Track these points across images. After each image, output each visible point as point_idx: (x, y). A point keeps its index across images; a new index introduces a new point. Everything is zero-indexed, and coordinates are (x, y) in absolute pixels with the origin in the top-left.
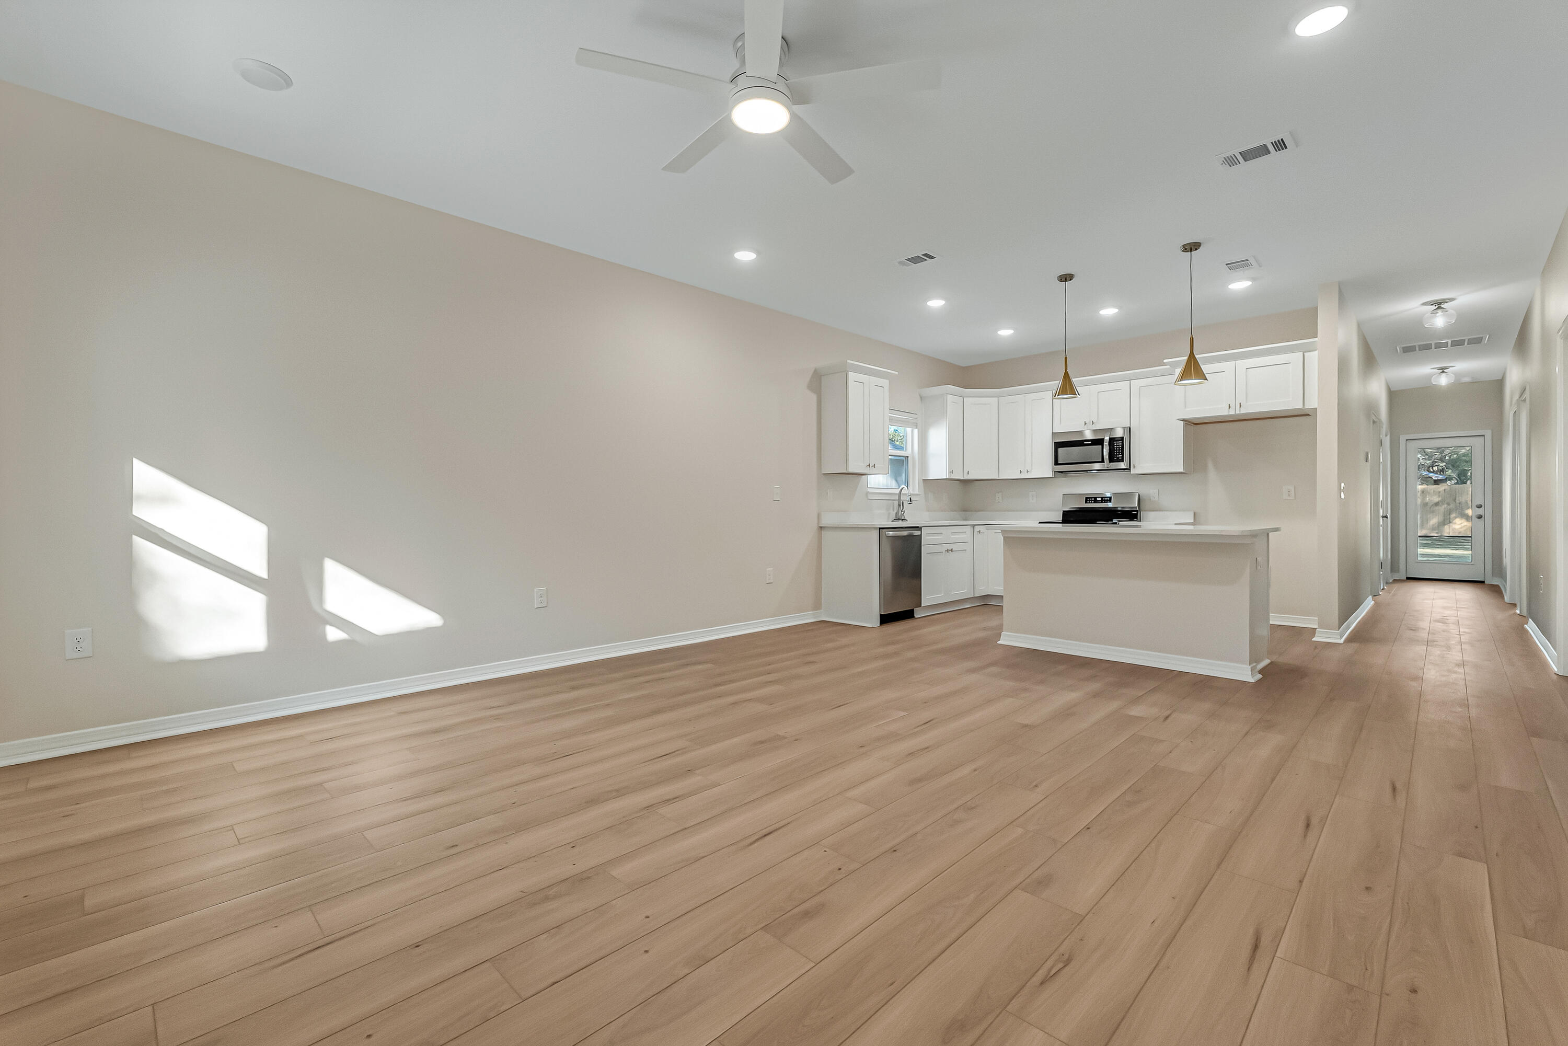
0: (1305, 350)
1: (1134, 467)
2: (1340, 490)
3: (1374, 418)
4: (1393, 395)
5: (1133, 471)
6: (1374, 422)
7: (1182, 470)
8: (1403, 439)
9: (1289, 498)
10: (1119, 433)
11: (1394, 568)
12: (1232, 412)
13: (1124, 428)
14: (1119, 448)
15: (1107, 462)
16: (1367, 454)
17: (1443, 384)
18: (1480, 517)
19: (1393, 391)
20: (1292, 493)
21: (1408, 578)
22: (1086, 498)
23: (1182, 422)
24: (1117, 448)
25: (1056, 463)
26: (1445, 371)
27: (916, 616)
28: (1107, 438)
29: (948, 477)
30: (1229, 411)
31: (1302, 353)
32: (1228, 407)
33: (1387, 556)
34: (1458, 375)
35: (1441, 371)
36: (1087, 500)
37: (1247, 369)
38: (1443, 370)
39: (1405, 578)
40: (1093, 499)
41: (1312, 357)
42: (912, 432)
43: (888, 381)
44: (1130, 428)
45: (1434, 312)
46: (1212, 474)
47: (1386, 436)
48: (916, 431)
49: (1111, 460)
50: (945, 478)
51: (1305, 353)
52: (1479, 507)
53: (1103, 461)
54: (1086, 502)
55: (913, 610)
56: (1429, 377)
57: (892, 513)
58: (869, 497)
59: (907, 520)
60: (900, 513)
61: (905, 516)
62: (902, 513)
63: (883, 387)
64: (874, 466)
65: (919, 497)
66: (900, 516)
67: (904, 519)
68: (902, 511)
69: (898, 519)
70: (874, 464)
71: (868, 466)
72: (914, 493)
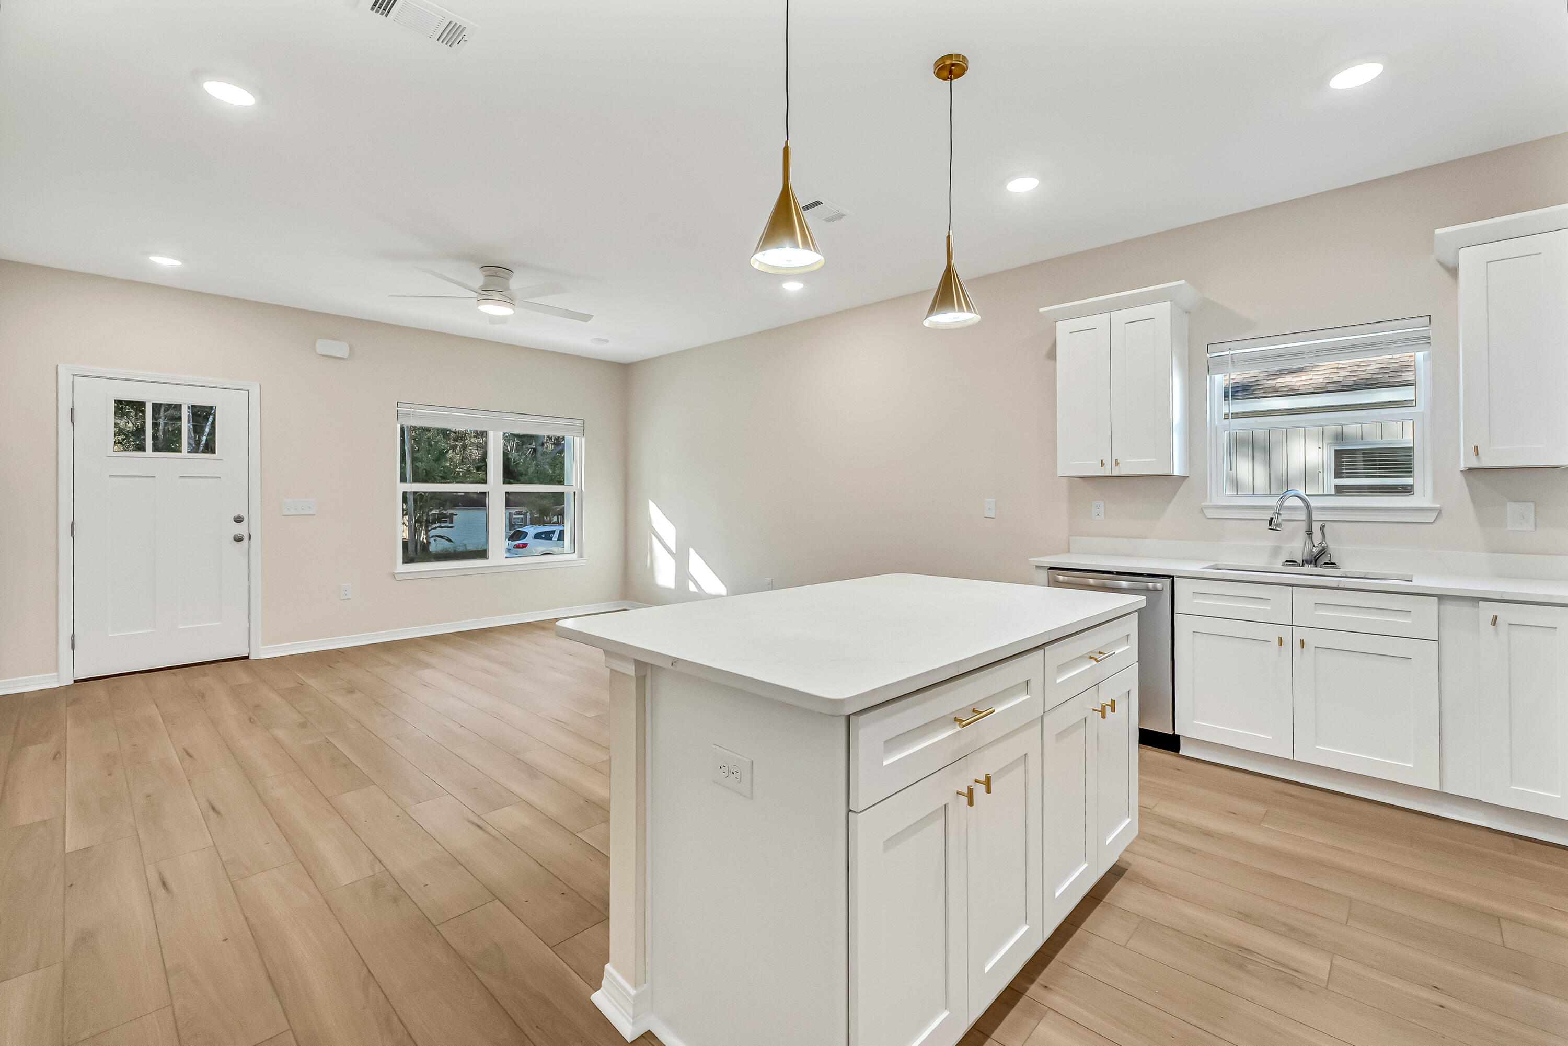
27: (1182, 751)
42: (1426, 359)
43: (1167, 304)
57: (1298, 547)
58: (1210, 513)
59: (1340, 567)
60: (1308, 549)
61: (1334, 556)
62: (1314, 550)
63: (1154, 318)
64: (1117, 463)
65: (1436, 514)
66: (1306, 556)
67: (1330, 562)
68: (1316, 546)
69: (1304, 562)
70: (1116, 460)
71: (1103, 464)
72: (1415, 504)
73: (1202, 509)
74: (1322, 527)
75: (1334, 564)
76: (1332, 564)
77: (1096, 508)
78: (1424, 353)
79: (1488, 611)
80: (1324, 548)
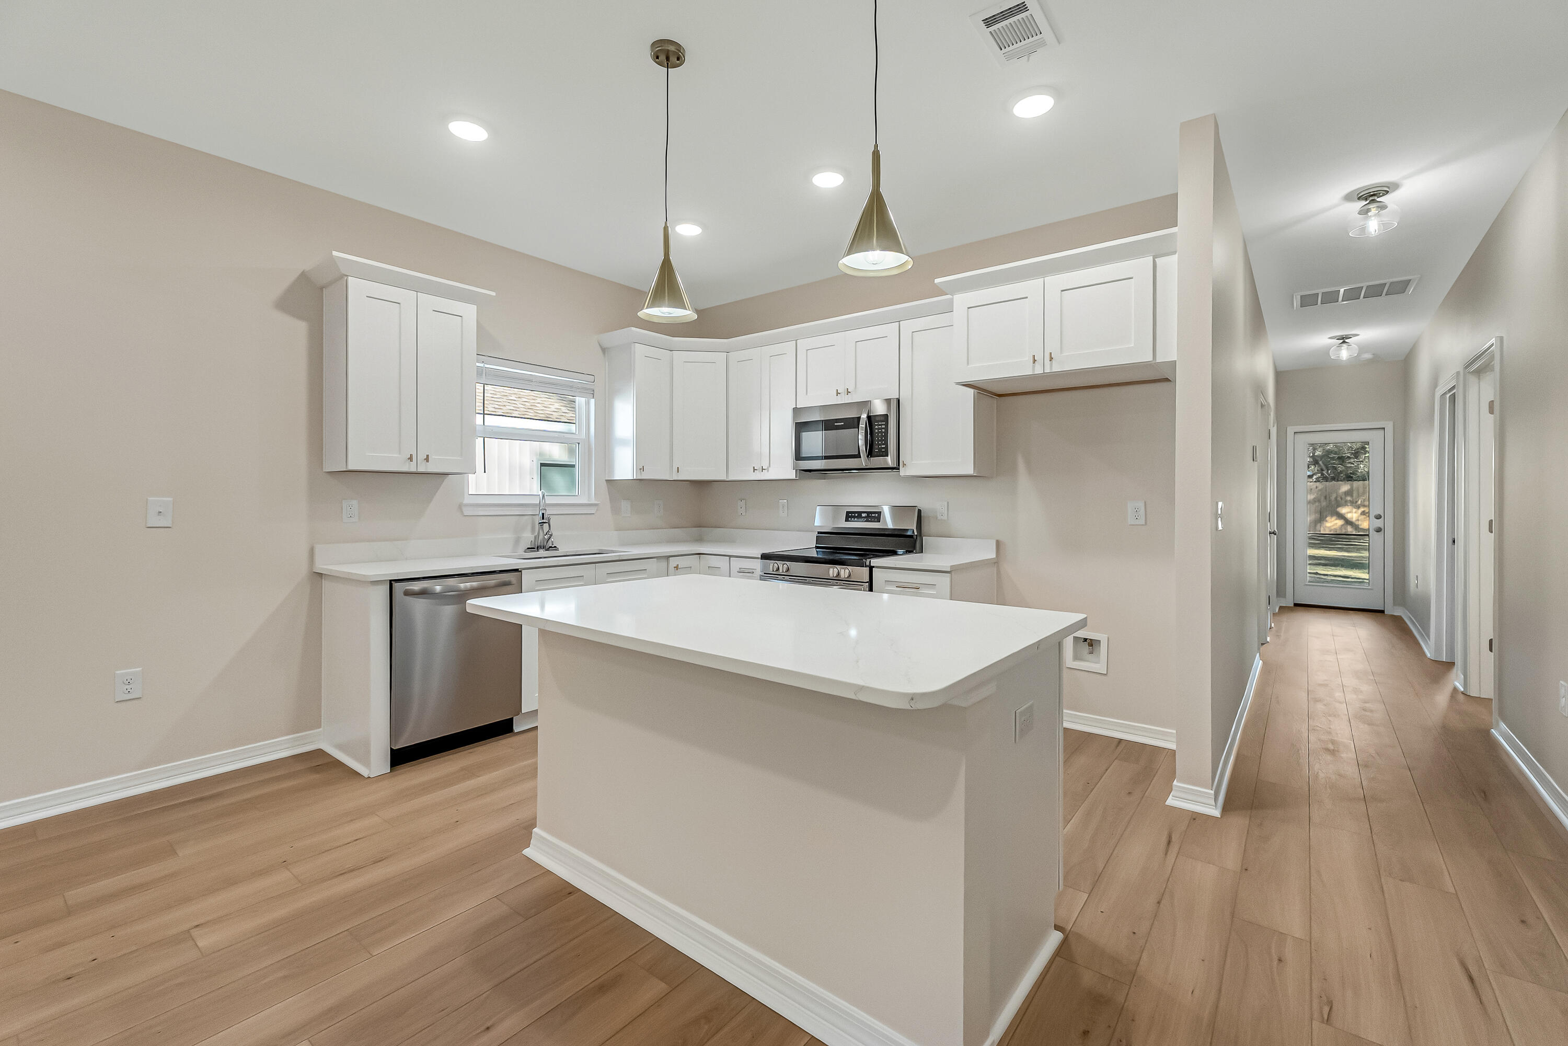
0: (1159, 251)
1: (904, 465)
2: (1216, 516)
3: (1262, 399)
4: (1280, 375)
5: (903, 472)
6: (1262, 406)
7: (970, 471)
8: (1291, 430)
9: (1137, 522)
10: (879, 408)
11: (1281, 592)
12: (1039, 370)
13: (888, 401)
14: (881, 432)
15: (864, 455)
16: (1254, 448)
17: (1344, 359)
18: (1379, 530)
19: (1281, 372)
20: (1142, 513)
21: (1296, 605)
22: (847, 513)
23: (971, 391)
24: (878, 433)
25: (798, 457)
26: (1346, 340)
27: (516, 729)
28: (864, 416)
29: (635, 478)
30: (1034, 367)
31: (1151, 258)
32: (1032, 361)
33: (1273, 577)
34: (1362, 349)
35: (1342, 341)
36: (850, 516)
37: (1061, 290)
38: (1344, 339)
39: (1292, 605)
40: (856, 515)
41: (1170, 264)
42: (588, 403)
43: (476, 306)
44: (899, 401)
45: (1364, 212)
46: (1024, 480)
47: (1273, 426)
48: (592, 401)
49: (870, 454)
50: (632, 478)
51: (1156, 259)
52: (1378, 517)
53: (858, 456)
54: (847, 520)
55: (512, 719)
56: (1326, 351)
58: (467, 511)
59: (559, 548)
60: (541, 537)
61: (555, 541)
62: (546, 537)
63: (461, 316)
64: (427, 459)
65: (596, 508)
66: (541, 543)
67: (553, 546)
68: (546, 534)
69: (538, 548)
70: (428, 456)
71: (411, 459)
72: (585, 502)
73: (460, 507)
74: (549, 520)
75: (555, 547)
77: (349, 508)
78: (587, 399)
79: (673, 562)
80: (551, 535)
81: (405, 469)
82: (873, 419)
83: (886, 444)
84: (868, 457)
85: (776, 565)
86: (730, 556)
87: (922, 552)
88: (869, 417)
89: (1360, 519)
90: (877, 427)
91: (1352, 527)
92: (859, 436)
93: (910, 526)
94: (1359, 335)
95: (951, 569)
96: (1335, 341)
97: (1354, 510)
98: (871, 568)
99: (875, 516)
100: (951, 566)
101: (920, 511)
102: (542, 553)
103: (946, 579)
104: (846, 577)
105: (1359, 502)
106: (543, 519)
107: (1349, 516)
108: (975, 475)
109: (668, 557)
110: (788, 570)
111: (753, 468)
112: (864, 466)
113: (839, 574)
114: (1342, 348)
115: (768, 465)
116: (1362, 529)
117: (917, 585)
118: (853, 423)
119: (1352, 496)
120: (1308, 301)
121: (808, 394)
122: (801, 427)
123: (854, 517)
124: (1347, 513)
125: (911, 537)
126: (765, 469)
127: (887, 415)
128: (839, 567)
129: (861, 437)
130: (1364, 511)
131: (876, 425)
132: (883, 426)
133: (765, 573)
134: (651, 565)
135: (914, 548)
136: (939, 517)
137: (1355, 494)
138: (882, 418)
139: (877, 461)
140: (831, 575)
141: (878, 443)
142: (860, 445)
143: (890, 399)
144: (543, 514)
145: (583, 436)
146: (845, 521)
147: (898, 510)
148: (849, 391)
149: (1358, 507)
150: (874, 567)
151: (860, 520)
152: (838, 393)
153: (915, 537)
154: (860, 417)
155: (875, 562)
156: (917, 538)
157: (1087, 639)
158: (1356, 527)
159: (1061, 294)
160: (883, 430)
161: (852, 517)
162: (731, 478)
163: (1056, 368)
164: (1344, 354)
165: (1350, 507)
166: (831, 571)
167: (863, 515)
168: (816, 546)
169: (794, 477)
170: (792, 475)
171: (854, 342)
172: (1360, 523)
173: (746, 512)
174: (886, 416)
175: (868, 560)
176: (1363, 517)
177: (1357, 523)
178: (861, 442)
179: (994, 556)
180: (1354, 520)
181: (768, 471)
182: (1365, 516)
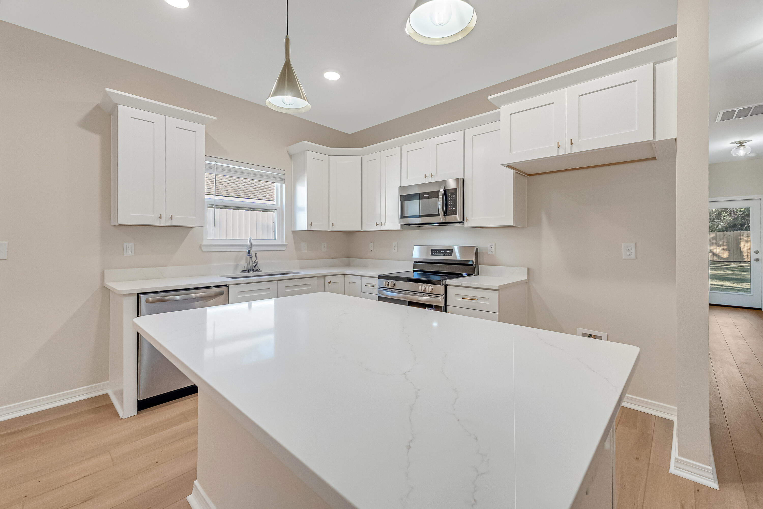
1: (467, 220)
5: (466, 224)
7: (511, 223)
9: (629, 257)
10: (452, 185)
12: (562, 152)
13: (457, 180)
14: (453, 200)
15: (442, 215)
17: (742, 155)
18: (757, 260)
20: (633, 251)
22: (432, 250)
23: (511, 171)
24: (451, 198)
25: (403, 216)
26: (743, 144)
28: (442, 190)
29: (307, 229)
30: (558, 150)
31: (652, 64)
32: (557, 146)
36: (434, 252)
37: (580, 96)
38: (741, 144)
40: (438, 251)
41: (667, 67)
42: (281, 187)
43: (204, 126)
44: (463, 180)
46: (546, 229)
48: (284, 185)
49: (445, 214)
50: (305, 230)
51: (656, 65)
52: (757, 252)
53: (438, 215)
57: (243, 264)
58: (205, 249)
59: (262, 271)
60: (251, 263)
61: (259, 266)
62: (254, 264)
63: (195, 132)
64: (171, 218)
65: (286, 247)
66: (251, 267)
67: (258, 269)
68: (254, 262)
69: (249, 271)
70: (172, 216)
71: (160, 217)
72: (280, 243)
73: (200, 247)
74: (256, 254)
75: (260, 270)
76: (259, 270)
77: (128, 248)
78: (281, 184)
79: (328, 279)
80: (257, 263)
81: (157, 223)
82: (447, 192)
83: (456, 207)
84: (444, 215)
85: (387, 282)
86: (361, 276)
87: (479, 275)
88: (445, 191)
89: (721, 252)
90: (450, 196)
91: (716, 257)
92: (439, 203)
93: (471, 258)
94: (752, 140)
95: (499, 288)
96: (735, 145)
97: (718, 248)
98: (446, 286)
99: (449, 252)
100: (499, 286)
101: (477, 249)
102: (251, 273)
103: (496, 294)
104: (430, 291)
105: (721, 243)
106: (249, 254)
107: (714, 251)
108: (514, 226)
109: (324, 276)
110: (394, 285)
111: (376, 223)
112: (442, 221)
113: (425, 289)
114: (740, 149)
115: (385, 222)
116: (722, 258)
117: (476, 298)
118: (435, 194)
119: (716, 240)
120: (728, 116)
121: (408, 178)
122: (405, 198)
123: (436, 253)
124: (714, 249)
125: (472, 265)
126: (383, 224)
127: (456, 188)
128: (425, 284)
129: (440, 203)
130: (723, 248)
131: (450, 195)
132: (454, 196)
133: (381, 287)
134: (314, 282)
135: (474, 271)
136: (490, 253)
137: (718, 239)
138: (454, 191)
139: (450, 218)
140: (420, 290)
141: (451, 206)
142: (439, 209)
143: (458, 178)
144: (249, 251)
145: (279, 206)
146: (431, 255)
147: (463, 248)
148: (432, 175)
149: (720, 246)
150: (447, 285)
151: (440, 254)
152: (426, 177)
153: (474, 265)
154: (439, 191)
155: (448, 282)
156: (475, 266)
157: (591, 335)
158: (719, 257)
159: (579, 98)
160: (454, 198)
161: (434, 253)
162: (363, 230)
163: (575, 150)
164: (741, 152)
165: (715, 246)
166: (420, 287)
167: (442, 251)
168: (413, 270)
169: (399, 228)
170: (398, 227)
171: (436, 145)
172: (721, 254)
173: (374, 249)
174: (456, 190)
175: (444, 281)
176: (723, 251)
177: (719, 255)
178: (440, 207)
179: (525, 278)
180: (718, 253)
181: (385, 225)
182: (724, 251)
